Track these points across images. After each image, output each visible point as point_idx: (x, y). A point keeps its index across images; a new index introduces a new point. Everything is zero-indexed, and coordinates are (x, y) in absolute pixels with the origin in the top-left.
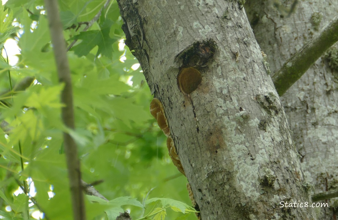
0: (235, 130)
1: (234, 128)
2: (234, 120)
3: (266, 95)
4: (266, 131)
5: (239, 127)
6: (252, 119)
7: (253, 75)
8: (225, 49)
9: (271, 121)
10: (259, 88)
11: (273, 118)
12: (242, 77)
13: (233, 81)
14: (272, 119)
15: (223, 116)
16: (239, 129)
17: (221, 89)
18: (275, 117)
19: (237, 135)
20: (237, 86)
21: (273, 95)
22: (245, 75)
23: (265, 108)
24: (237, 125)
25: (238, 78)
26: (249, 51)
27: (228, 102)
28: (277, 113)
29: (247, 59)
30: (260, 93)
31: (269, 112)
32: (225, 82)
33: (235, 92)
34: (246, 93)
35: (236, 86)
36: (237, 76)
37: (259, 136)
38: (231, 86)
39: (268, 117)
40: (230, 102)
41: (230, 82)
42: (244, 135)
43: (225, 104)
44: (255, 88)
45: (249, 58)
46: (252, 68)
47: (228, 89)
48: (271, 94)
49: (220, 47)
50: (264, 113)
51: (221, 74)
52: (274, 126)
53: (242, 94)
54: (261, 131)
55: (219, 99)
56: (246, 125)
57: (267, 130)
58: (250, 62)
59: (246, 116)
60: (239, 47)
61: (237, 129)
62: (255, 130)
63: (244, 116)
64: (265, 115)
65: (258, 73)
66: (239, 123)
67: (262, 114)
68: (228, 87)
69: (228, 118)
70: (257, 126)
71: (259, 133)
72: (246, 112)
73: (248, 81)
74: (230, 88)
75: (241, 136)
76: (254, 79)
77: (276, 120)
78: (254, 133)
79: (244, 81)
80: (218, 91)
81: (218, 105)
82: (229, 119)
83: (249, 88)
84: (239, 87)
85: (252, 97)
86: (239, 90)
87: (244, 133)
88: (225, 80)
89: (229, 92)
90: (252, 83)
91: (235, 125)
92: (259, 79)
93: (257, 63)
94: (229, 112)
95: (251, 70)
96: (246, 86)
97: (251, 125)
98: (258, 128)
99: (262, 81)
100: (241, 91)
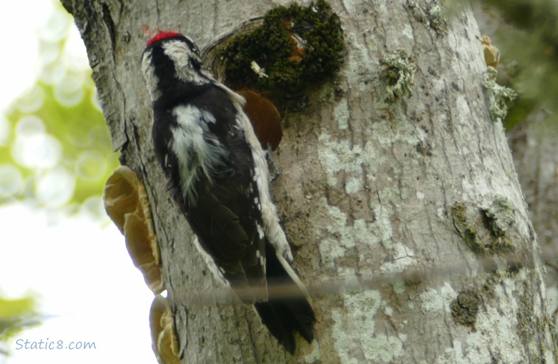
0: (374, 317)
1: (373, 311)
2: (375, 284)
3: (485, 206)
4: (474, 330)
5: (389, 311)
6: (435, 287)
7: (447, 136)
8: (366, 44)
9: (492, 295)
10: (465, 183)
11: (502, 283)
12: (413, 141)
13: (384, 152)
14: (498, 289)
15: (340, 269)
16: (388, 317)
17: (343, 177)
18: (508, 281)
19: (382, 337)
20: (397, 171)
21: (506, 207)
22: (422, 136)
23: (477, 250)
24: (385, 303)
25: (399, 142)
26: (442, 53)
27: (360, 223)
28: (514, 269)
29: (434, 80)
30: (465, 198)
32: (357, 155)
33: (387, 193)
34: (420, 196)
35: (390, 172)
36: (398, 136)
37: (452, 346)
38: (374, 169)
39: (484, 282)
40: (367, 222)
41: (373, 155)
42: (403, 337)
43: (349, 228)
44: (451, 180)
45: (443, 77)
46: (449, 113)
47: (365, 178)
48: (501, 204)
49: (351, 35)
50: (474, 268)
51: (344, 126)
52: (501, 313)
53: (407, 201)
54: (460, 328)
55: (334, 211)
56: (411, 306)
57: (477, 326)
58: (445, 91)
60: (411, 37)
61: (381, 312)
62: (440, 323)
63: (408, 275)
64: (475, 273)
65: (465, 129)
66: (390, 295)
67: (467, 270)
68: (365, 173)
69: (355, 278)
70: (448, 310)
71: (450, 335)
72: (415, 261)
73: (430, 155)
74: (370, 177)
75: (392, 339)
76: (451, 150)
77: (509, 291)
78: (435, 333)
79: (419, 156)
80: (333, 182)
81: (330, 228)
82: (360, 281)
83: (432, 182)
84: (401, 175)
85: (440, 211)
86: (400, 186)
87: (404, 331)
88: (357, 149)
89: (366, 189)
90: (443, 165)
91: (378, 303)
92: (466, 151)
93: (464, 91)
94: (362, 257)
95: (443, 116)
96: (425, 174)
97: (428, 306)
98: (450, 319)
99: (477, 158)
100: (404, 190)
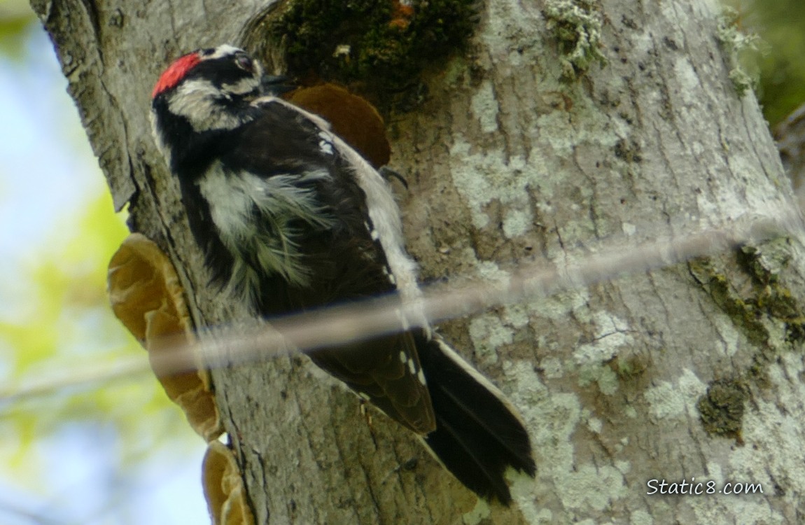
0: (572, 438)
1: (569, 429)
2: (568, 382)
4: (740, 443)
5: (595, 425)
6: (668, 377)
7: (665, 127)
9: (764, 382)
10: (702, 200)
11: (780, 361)
12: (608, 140)
13: (562, 163)
14: (774, 372)
15: (507, 365)
16: (595, 436)
17: (498, 211)
18: (789, 357)
19: (588, 469)
20: (586, 192)
21: (775, 235)
22: (623, 129)
23: (732, 310)
24: (587, 412)
25: (586, 143)
29: (635, 36)
30: (704, 226)
31: (757, 334)
32: (518, 172)
33: (573, 230)
34: (629, 229)
35: (575, 194)
36: (582, 135)
37: (706, 472)
38: (547, 192)
39: (749, 362)
41: (544, 171)
42: (623, 465)
44: (678, 199)
45: (648, 29)
46: (664, 89)
47: (535, 210)
50: (731, 340)
51: (490, 127)
52: (784, 411)
53: (608, 239)
54: (716, 441)
55: (488, 270)
56: (631, 413)
57: (744, 435)
58: (653, 53)
59: (634, 362)
61: (582, 429)
62: (682, 436)
63: (622, 363)
64: (732, 348)
65: (694, 112)
66: (594, 398)
67: (719, 344)
68: (534, 201)
69: (534, 376)
70: (694, 413)
71: (701, 455)
72: (630, 338)
73: (638, 160)
74: (542, 206)
75: (605, 471)
76: (673, 149)
77: (793, 373)
78: (675, 454)
79: (621, 163)
80: (482, 221)
82: (542, 380)
83: (646, 204)
84: (593, 197)
86: (594, 217)
87: (624, 456)
88: (517, 163)
89: (538, 227)
90: (662, 175)
91: (575, 413)
92: (698, 148)
93: (686, 50)
94: (541, 340)
95: (655, 94)
96: (633, 192)
97: (659, 410)
98: (698, 428)
99: (718, 158)
100: (601, 222)
